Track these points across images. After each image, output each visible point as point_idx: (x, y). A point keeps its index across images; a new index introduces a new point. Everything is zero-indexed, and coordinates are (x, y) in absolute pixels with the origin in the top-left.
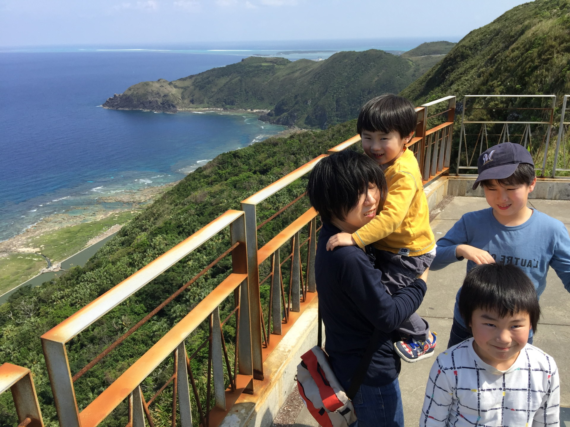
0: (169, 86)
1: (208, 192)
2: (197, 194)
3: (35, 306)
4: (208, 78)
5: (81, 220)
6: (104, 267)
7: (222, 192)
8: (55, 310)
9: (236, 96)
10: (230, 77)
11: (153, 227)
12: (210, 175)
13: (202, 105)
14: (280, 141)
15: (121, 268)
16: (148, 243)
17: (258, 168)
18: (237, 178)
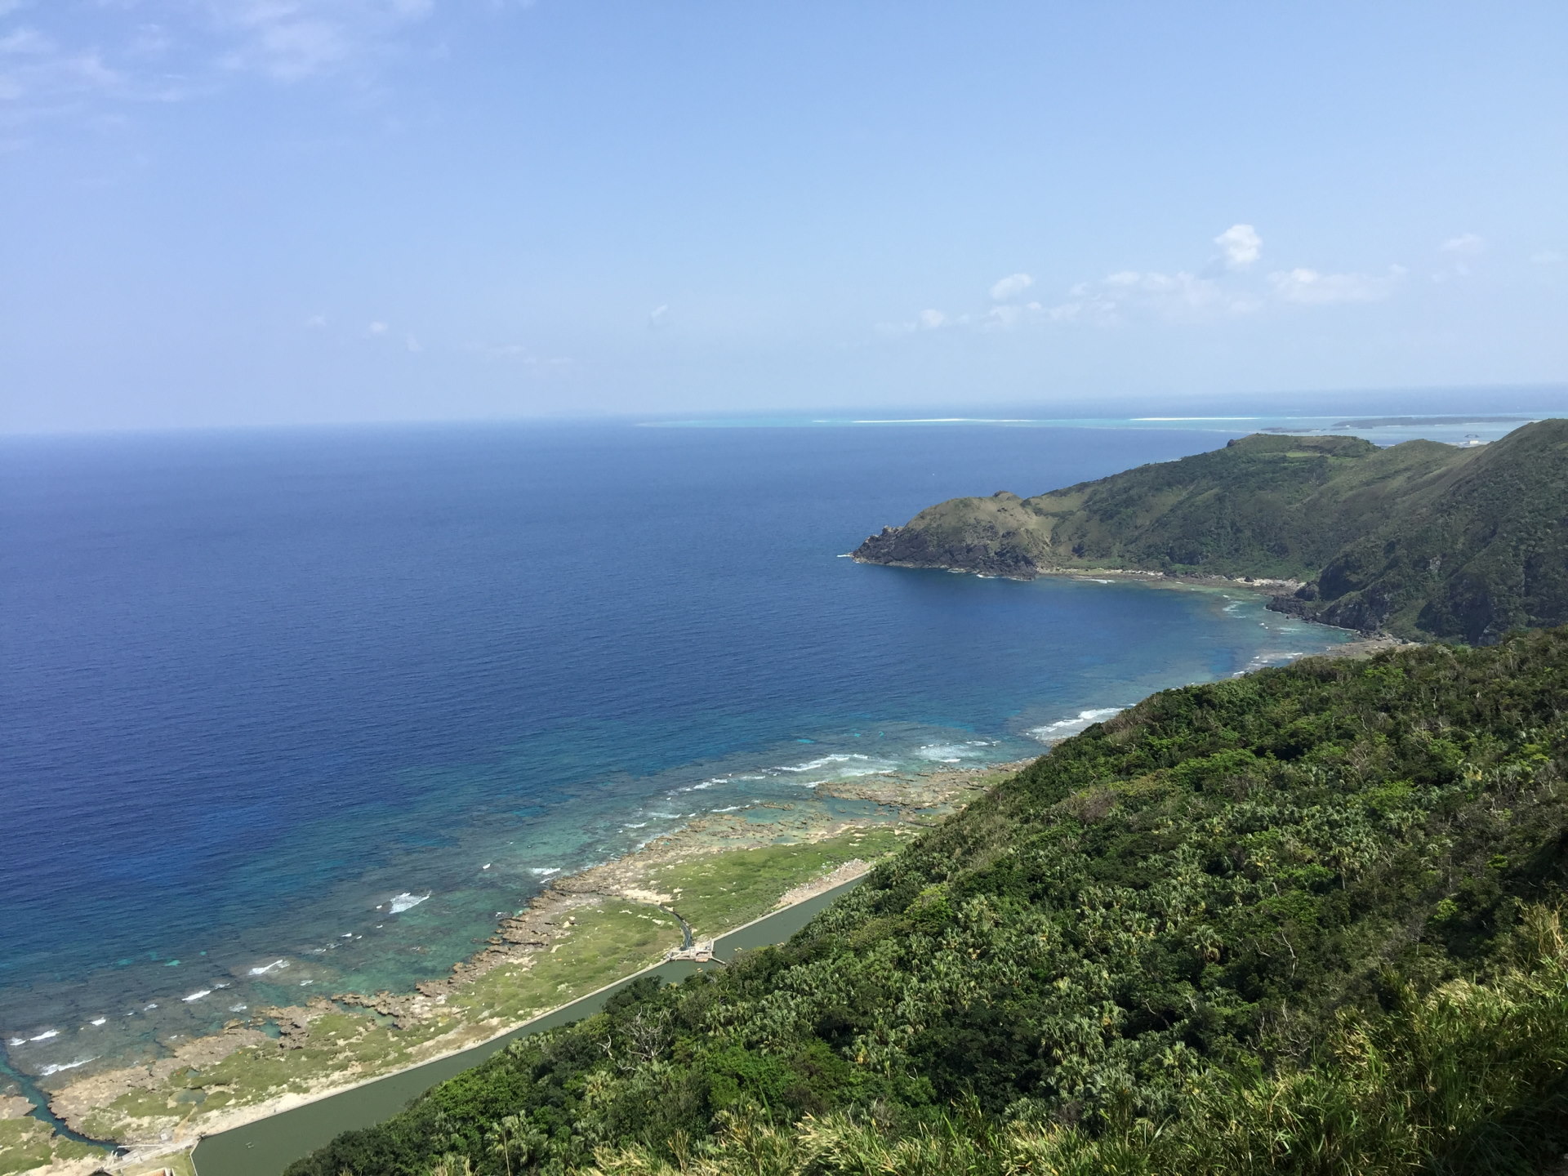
0: (1020, 509)
1: (1119, 795)
2: (1087, 795)
3: (665, 1032)
4: (1127, 490)
5: (771, 836)
6: (835, 960)
7: (1159, 797)
8: (710, 1050)
9: (1203, 540)
10: (1191, 488)
11: (961, 872)
12: (1127, 748)
13: (1106, 561)
14: (1341, 668)
15: (878, 967)
16: (949, 911)
17: (1269, 741)
18: (1205, 763)
